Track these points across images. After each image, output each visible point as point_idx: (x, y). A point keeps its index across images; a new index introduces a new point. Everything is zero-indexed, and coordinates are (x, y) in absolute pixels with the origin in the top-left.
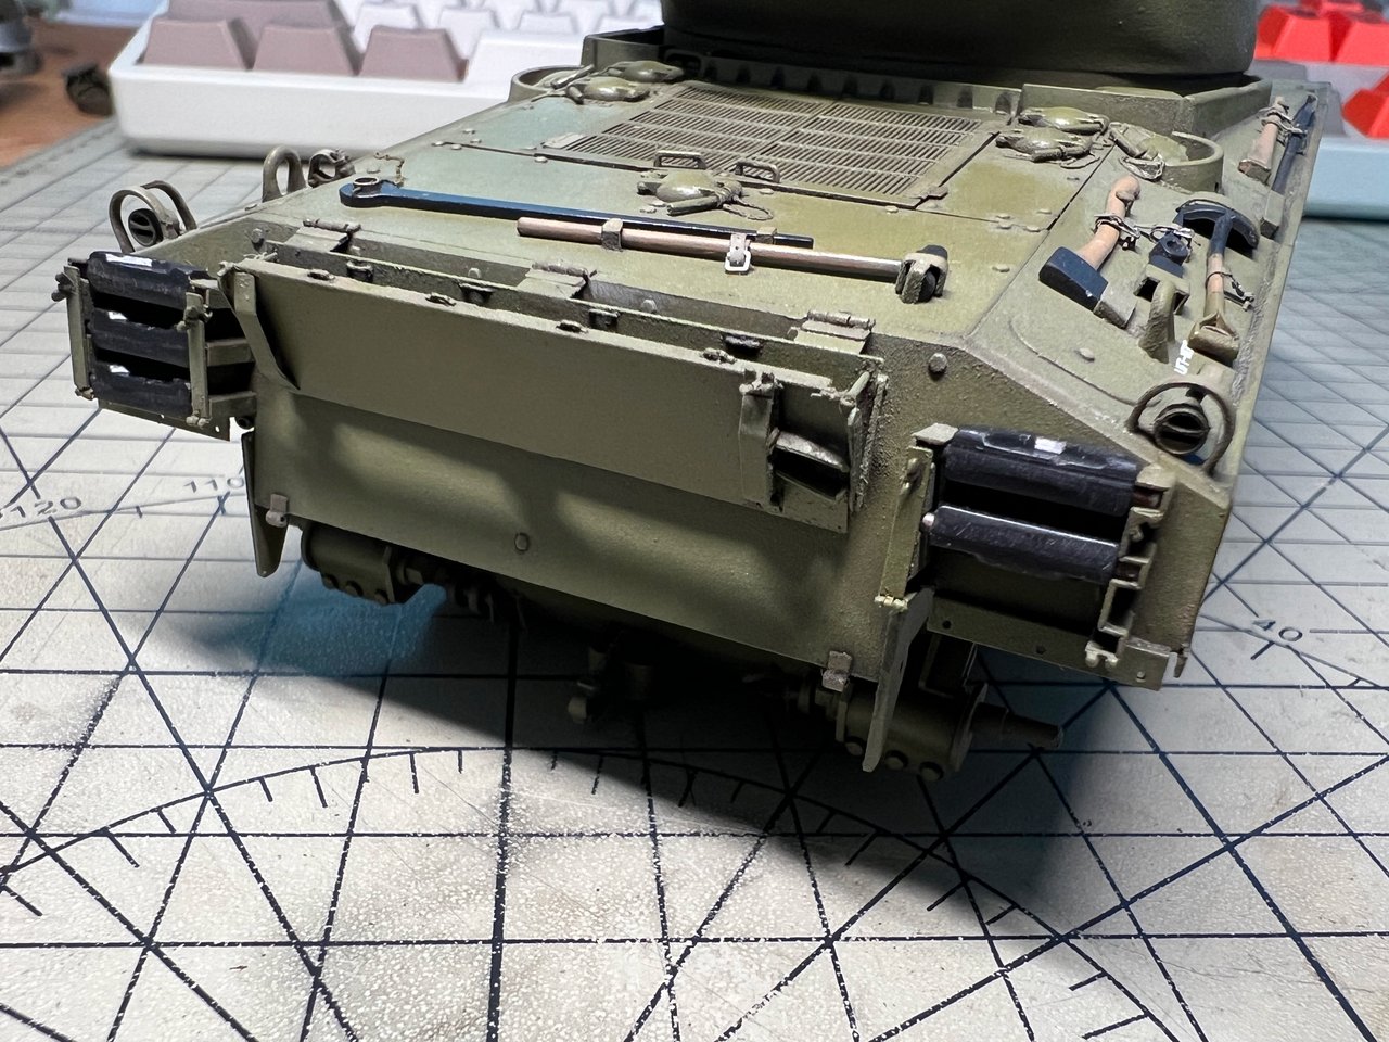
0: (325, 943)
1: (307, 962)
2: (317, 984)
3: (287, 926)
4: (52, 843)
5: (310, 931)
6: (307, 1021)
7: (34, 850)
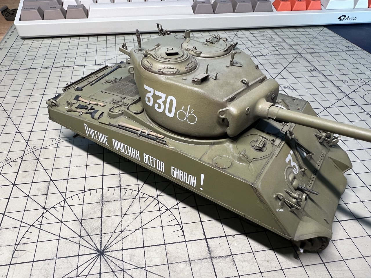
0: (82, 220)
1: (80, 222)
2: (81, 225)
3: (77, 218)
4: (47, 209)
5: (80, 218)
6: (81, 230)
7: (45, 211)
